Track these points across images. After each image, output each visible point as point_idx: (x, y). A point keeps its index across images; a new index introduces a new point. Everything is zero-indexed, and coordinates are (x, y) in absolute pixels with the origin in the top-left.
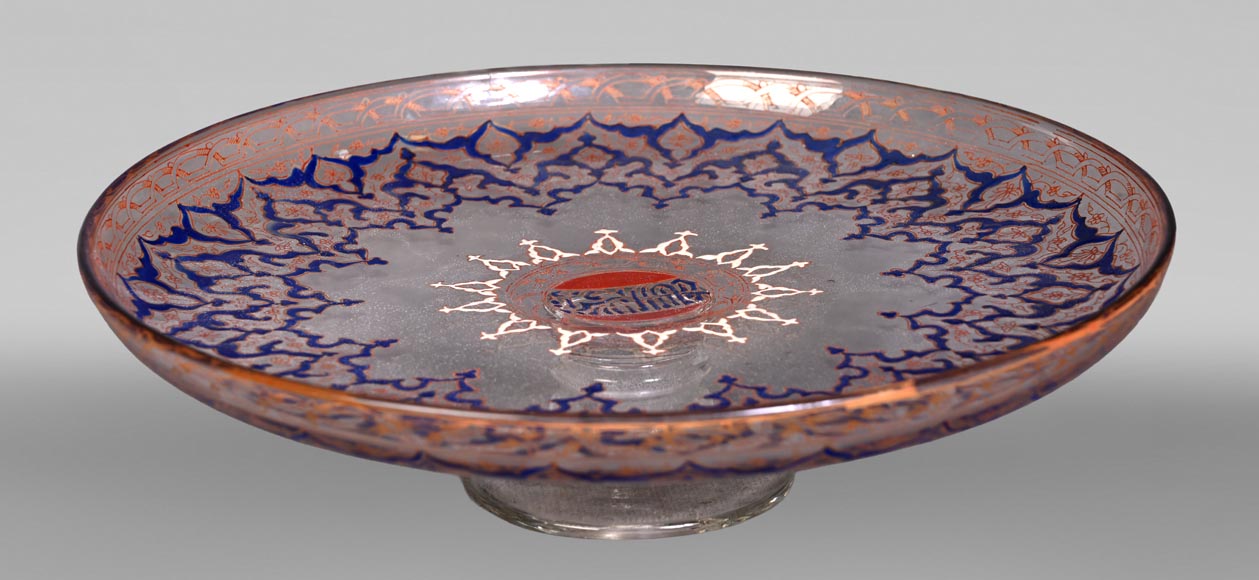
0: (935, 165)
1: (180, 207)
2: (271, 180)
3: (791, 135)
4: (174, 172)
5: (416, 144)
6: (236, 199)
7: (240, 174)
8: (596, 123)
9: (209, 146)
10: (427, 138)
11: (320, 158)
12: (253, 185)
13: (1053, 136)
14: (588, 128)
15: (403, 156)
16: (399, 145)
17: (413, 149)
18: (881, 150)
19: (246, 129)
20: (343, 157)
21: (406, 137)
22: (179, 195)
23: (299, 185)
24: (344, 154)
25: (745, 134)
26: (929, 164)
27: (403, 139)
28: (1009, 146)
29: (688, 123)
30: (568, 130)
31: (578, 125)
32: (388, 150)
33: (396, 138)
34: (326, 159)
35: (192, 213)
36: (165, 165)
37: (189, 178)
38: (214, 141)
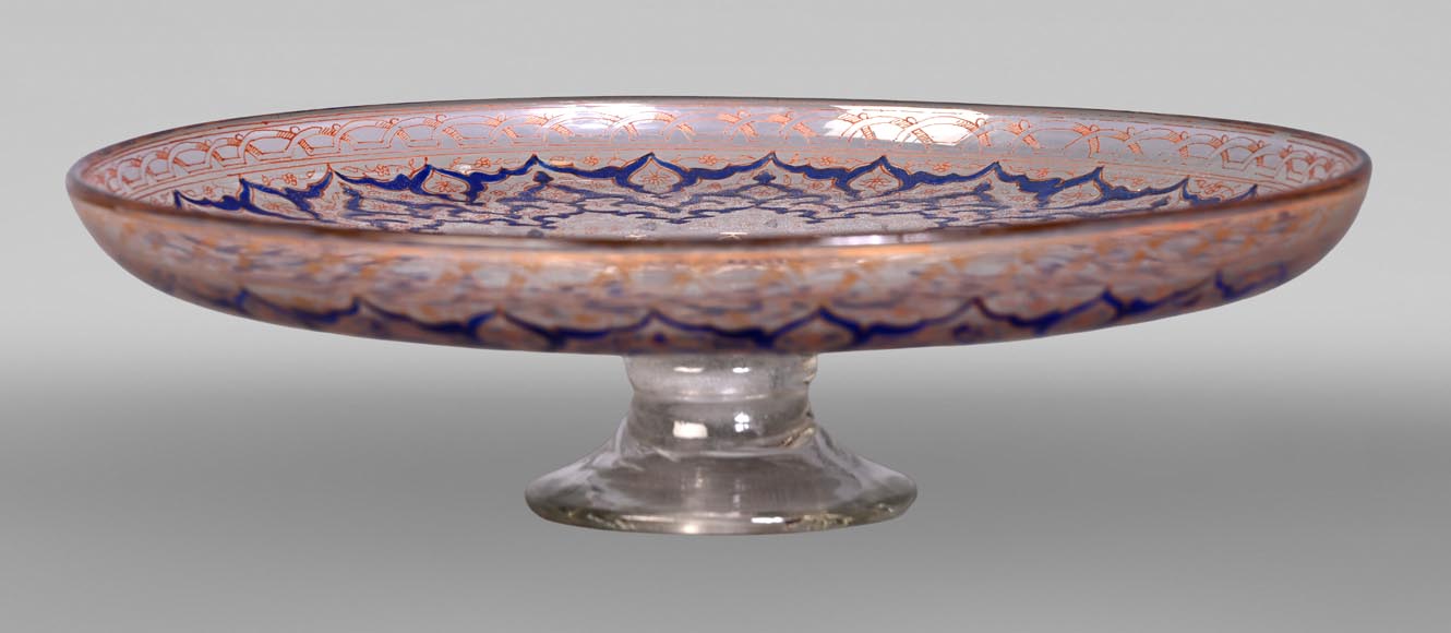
0: (1160, 197)
1: (243, 182)
2: (367, 181)
3: (1005, 177)
4: (243, 145)
5: (556, 169)
6: (317, 189)
7: (329, 168)
8: (778, 163)
9: (295, 130)
10: (572, 165)
11: (434, 169)
12: (343, 181)
13: (1286, 145)
14: (770, 167)
15: (536, 179)
16: (536, 168)
17: (551, 173)
18: (1104, 187)
19: (345, 124)
20: (463, 172)
21: (546, 162)
22: (244, 170)
23: (400, 189)
24: (465, 169)
25: (954, 178)
26: (1154, 196)
27: (541, 163)
28: (1242, 167)
29: (888, 166)
30: (744, 169)
31: (758, 164)
32: (522, 171)
33: (534, 160)
34: (442, 171)
35: (255, 190)
36: (233, 135)
37: (261, 157)
38: (302, 127)
